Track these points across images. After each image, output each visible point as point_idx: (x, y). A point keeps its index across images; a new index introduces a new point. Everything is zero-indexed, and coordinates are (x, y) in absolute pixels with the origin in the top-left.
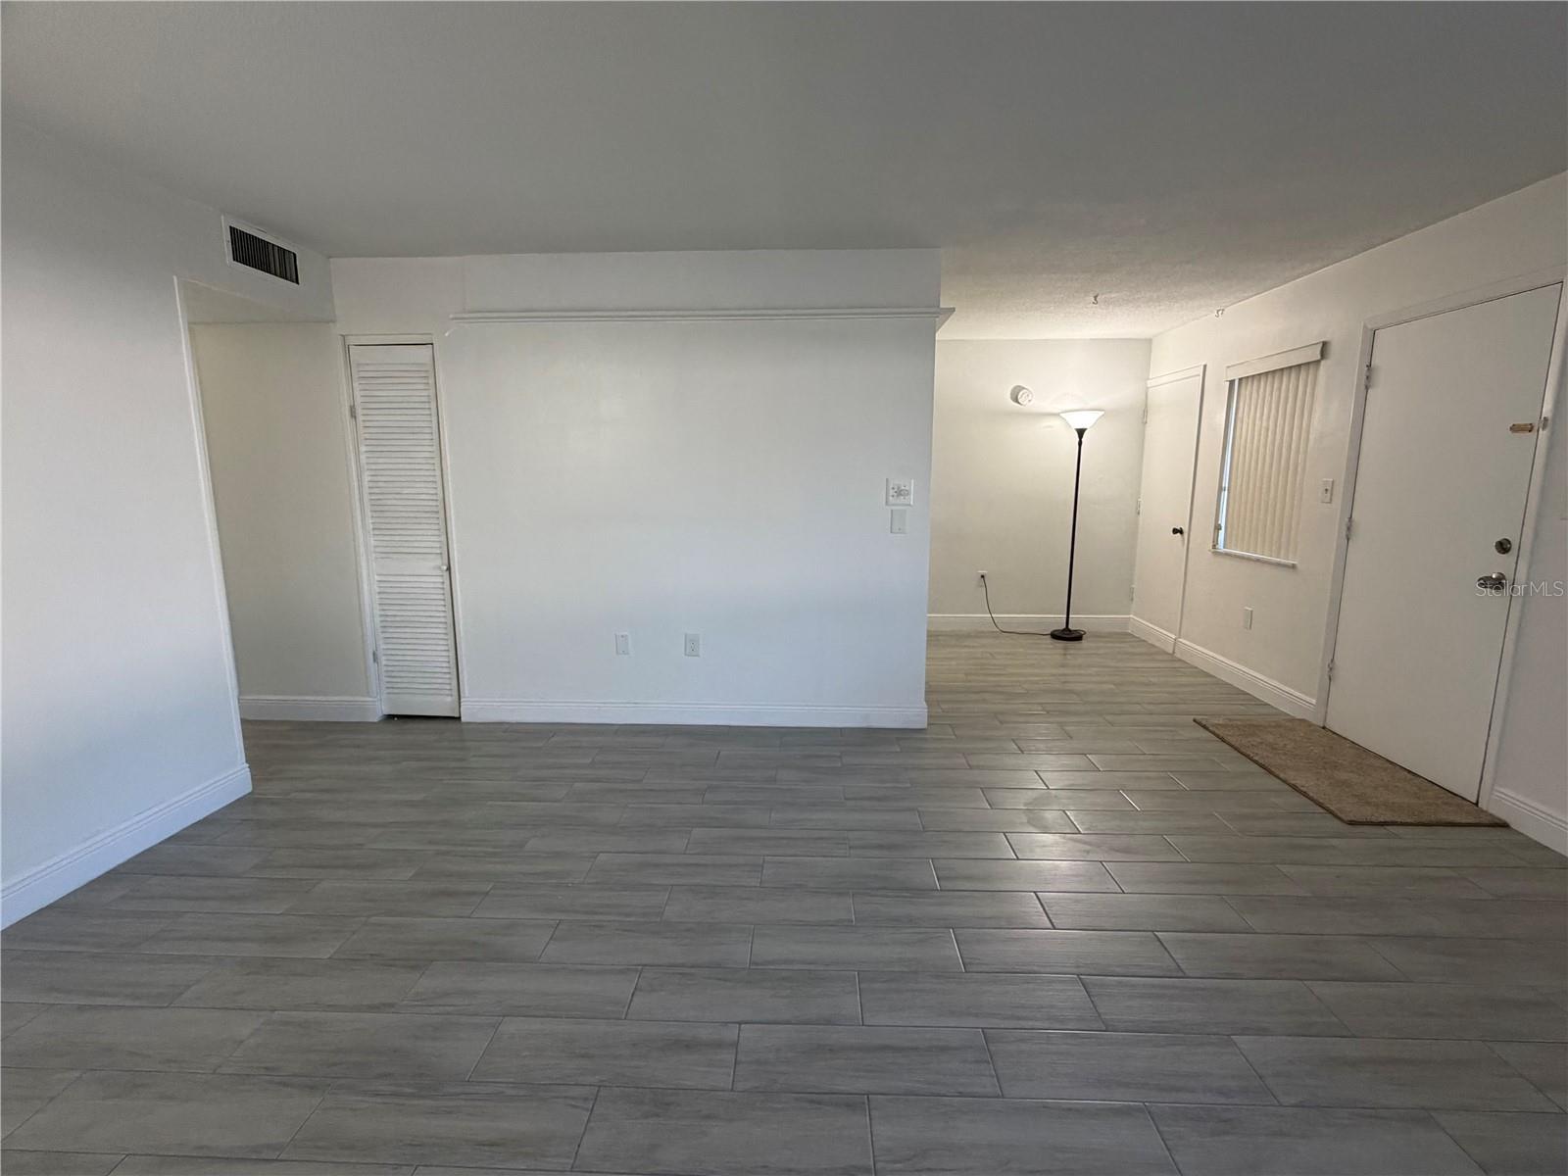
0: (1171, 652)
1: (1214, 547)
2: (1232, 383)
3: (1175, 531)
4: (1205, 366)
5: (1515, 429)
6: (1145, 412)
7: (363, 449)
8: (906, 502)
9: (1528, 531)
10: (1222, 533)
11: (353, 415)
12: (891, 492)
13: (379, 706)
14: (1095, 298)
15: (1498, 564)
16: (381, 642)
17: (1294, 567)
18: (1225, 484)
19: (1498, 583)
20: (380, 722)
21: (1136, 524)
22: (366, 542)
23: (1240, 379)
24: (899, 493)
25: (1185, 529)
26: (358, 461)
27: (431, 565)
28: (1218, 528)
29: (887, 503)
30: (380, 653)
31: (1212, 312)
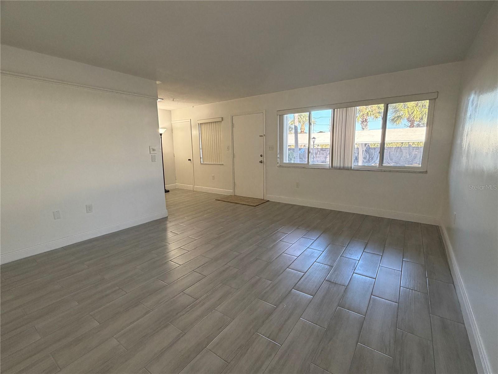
0: (192, 190)
1: (201, 162)
2: (199, 124)
3: (189, 160)
4: (191, 119)
5: (260, 136)
6: (172, 130)
8: (155, 153)
9: (264, 153)
10: (202, 159)
12: (151, 150)
14: (173, 99)
15: (261, 159)
17: (223, 164)
18: (201, 148)
19: (261, 162)
21: (174, 159)
23: (201, 124)
24: (154, 150)
25: (192, 159)
28: (201, 158)
29: (150, 153)
31: (191, 106)
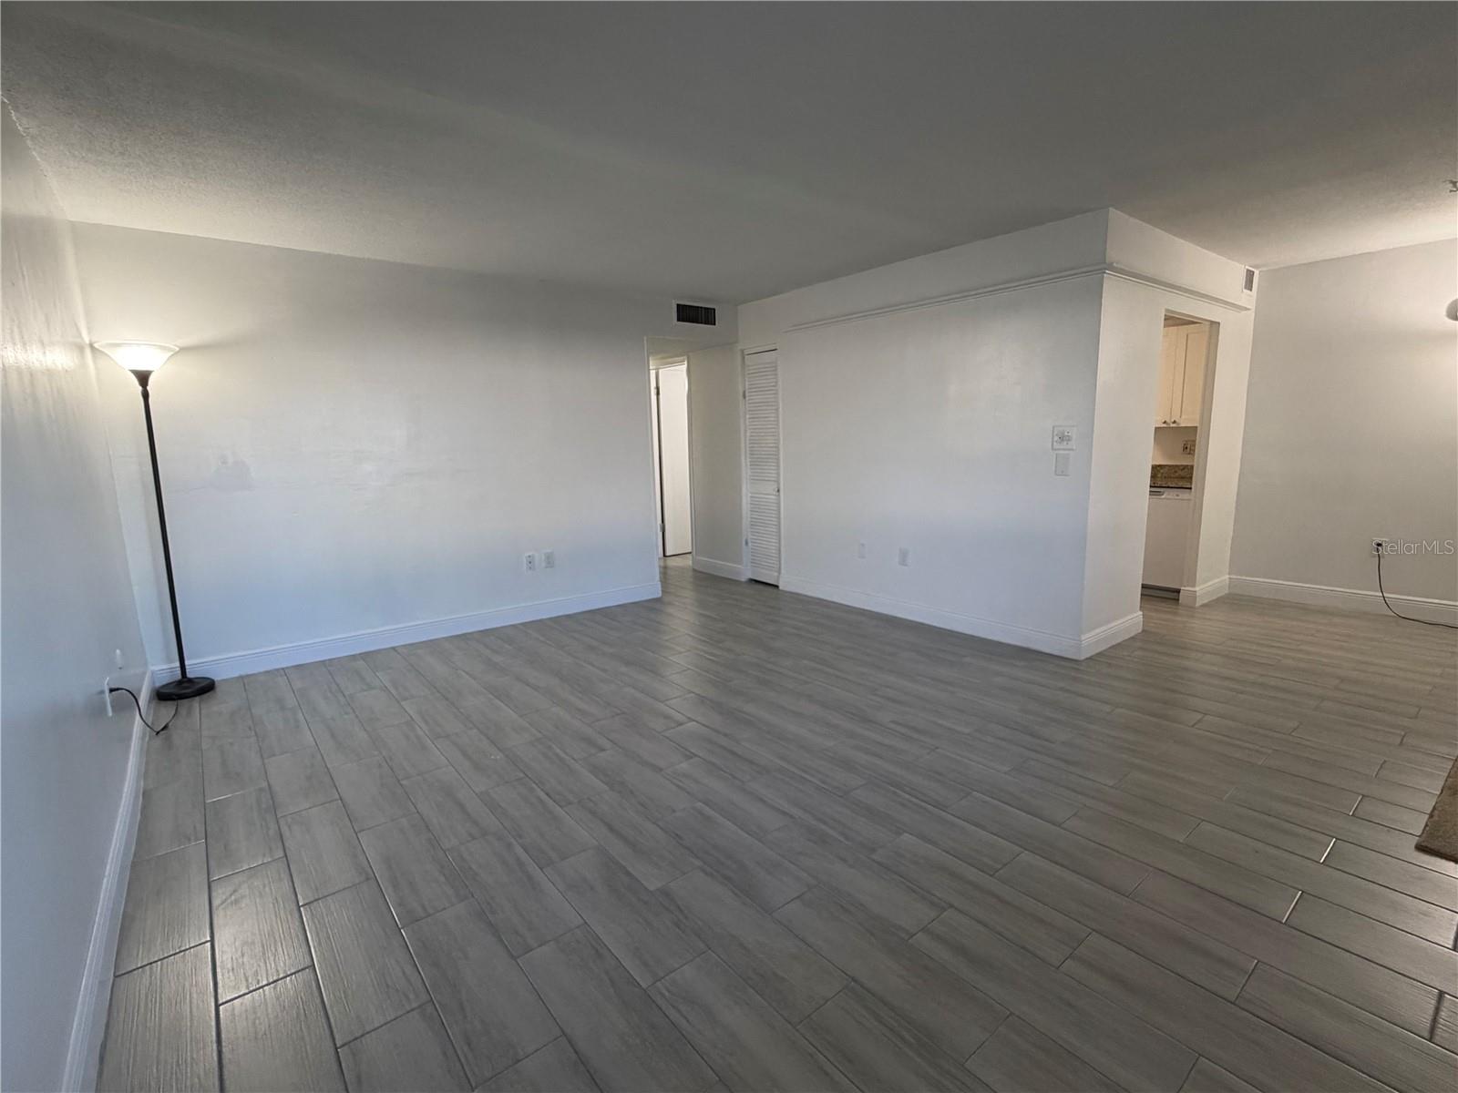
7: (748, 416)
8: (1069, 447)
11: (744, 397)
12: (1056, 438)
13: (747, 573)
16: (749, 534)
20: (746, 582)
22: (746, 472)
24: (1063, 439)
26: (745, 423)
27: (771, 488)
29: (1053, 449)
30: (749, 541)
